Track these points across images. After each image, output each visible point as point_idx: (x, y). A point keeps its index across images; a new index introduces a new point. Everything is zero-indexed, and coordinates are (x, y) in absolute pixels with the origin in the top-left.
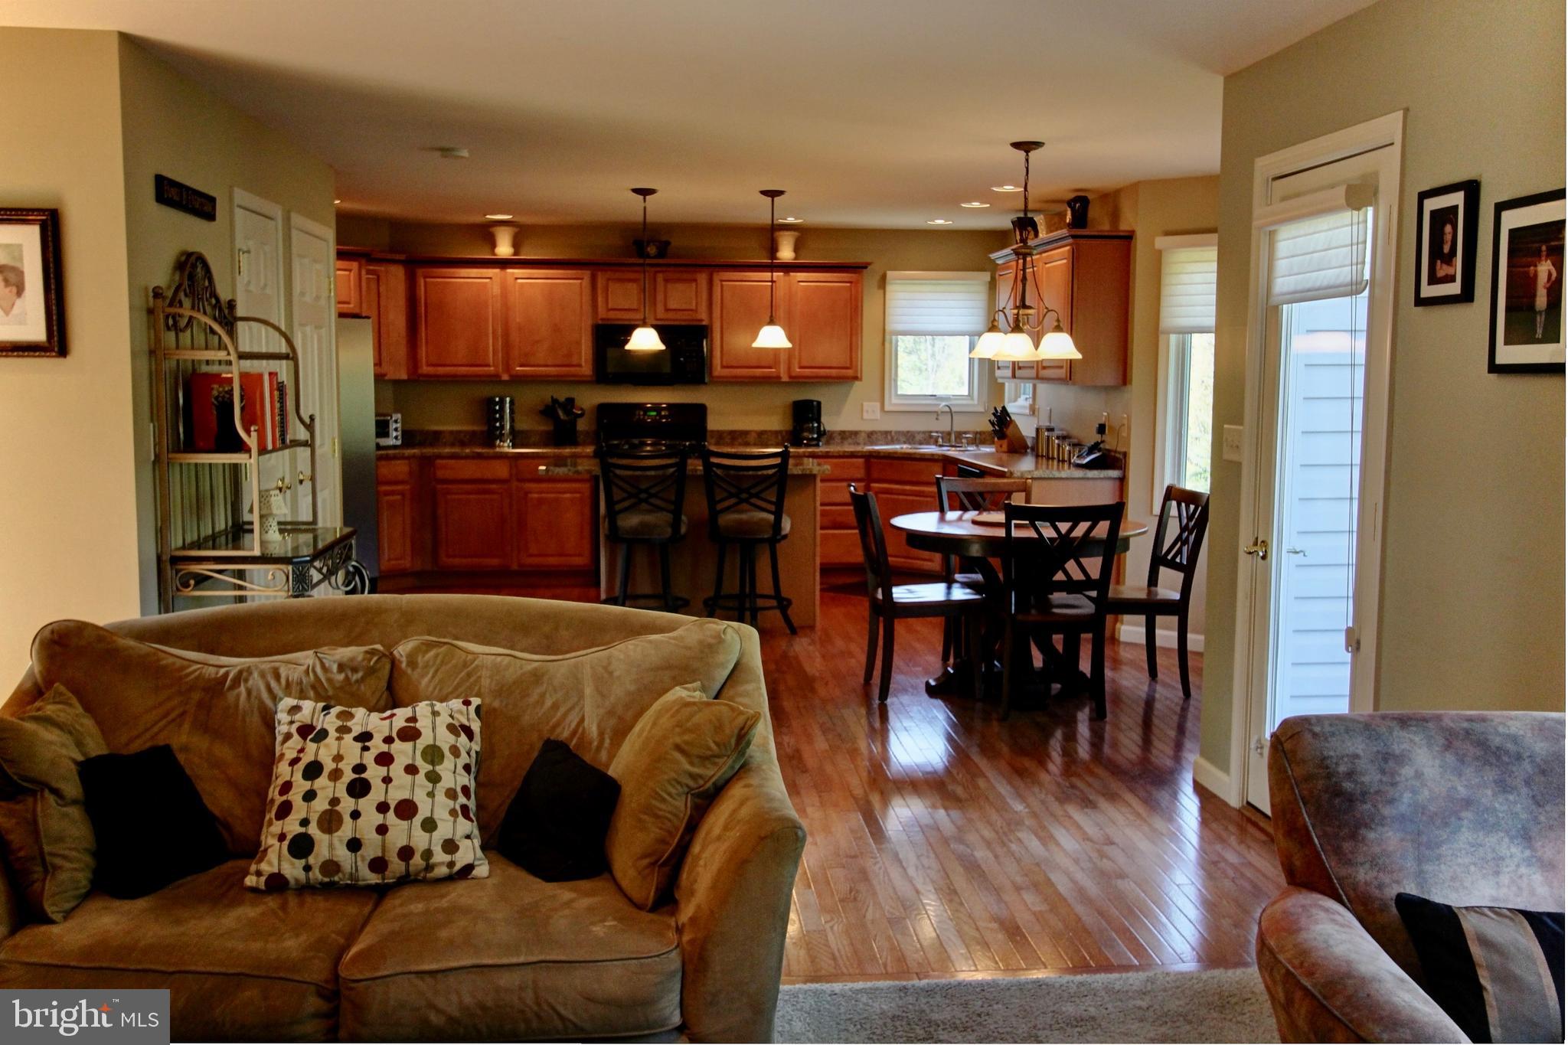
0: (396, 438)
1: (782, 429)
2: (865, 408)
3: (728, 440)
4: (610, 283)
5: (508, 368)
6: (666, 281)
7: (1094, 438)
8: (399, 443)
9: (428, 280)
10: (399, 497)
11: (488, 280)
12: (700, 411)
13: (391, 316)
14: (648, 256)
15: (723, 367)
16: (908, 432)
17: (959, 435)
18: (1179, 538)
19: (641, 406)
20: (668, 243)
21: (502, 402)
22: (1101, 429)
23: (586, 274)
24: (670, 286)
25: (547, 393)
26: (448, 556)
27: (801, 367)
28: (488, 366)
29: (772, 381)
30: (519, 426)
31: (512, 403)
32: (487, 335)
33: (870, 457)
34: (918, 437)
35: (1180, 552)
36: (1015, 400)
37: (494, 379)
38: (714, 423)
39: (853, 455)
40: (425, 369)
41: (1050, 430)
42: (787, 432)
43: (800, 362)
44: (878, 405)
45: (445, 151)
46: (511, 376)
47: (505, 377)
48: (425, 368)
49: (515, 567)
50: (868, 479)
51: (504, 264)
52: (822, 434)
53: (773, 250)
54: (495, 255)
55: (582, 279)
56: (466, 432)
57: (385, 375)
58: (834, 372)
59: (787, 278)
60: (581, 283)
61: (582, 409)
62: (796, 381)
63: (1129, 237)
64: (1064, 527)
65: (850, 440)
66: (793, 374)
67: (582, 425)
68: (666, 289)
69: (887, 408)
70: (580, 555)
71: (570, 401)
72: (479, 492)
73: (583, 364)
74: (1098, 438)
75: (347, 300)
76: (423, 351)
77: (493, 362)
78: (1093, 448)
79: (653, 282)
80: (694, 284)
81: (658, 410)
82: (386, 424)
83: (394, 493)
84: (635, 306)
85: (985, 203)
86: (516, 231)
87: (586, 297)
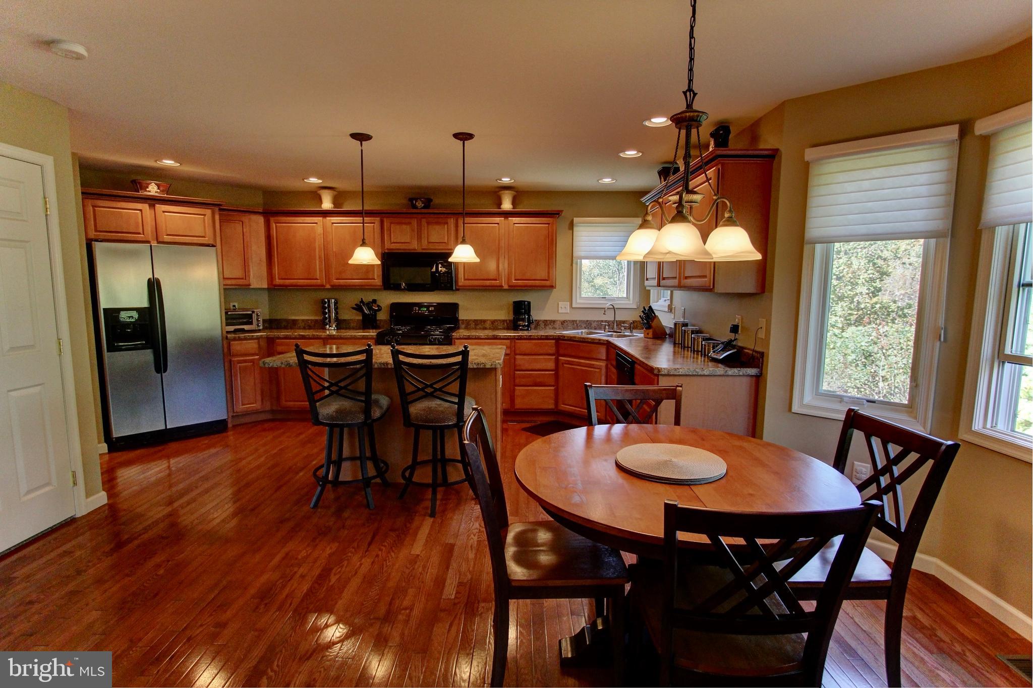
0: (257, 325)
1: (506, 318)
2: (560, 306)
3: (473, 325)
4: (392, 225)
5: (329, 281)
6: (428, 223)
7: (727, 336)
8: (261, 328)
9: (277, 225)
10: (250, 364)
11: (314, 224)
12: (454, 307)
13: (254, 248)
14: (418, 208)
15: (465, 280)
16: (587, 321)
17: (620, 323)
19: (420, 305)
20: (431, 200)
21: (328, 302)
22: (735, 329)
23: (377, 220)
24: (430, 227)
25: (357, 297)
26: (286, 401)
27: (515, 280)
28: (317, 279)
29: (498, 288)
30: (341, 317)
31: (336, 303)
32: (315, 259)
33: (559, 340)
34: (594, 325)
36: (657, 301)
37: (321, 288)
38: (463, 315)
39: (547, 338)
40: (278, 281)
41: (686, 325)
42: (510, 320)
43: (515, 276)
44: (568, 303)
46: (332, 286)
47: (328, 286)
48: (277, 280)
50: (558, 354)
51: (327, 214)
52: (530, 322)
54: (321, 208)
55: (374, 223)
56: (312, 320)
57: (249, 285)
58: (537, 283)
59: (506, 221)
60: (374, 226)
61: (378, 306)
62: (513, 288)
65: (550, 326)
66: (511, 284)
67: (380, 316)
68: (428, 229)
69: (574, 306)
71: (372, 302)
73: (376, 278)
74: (732, 336)
75: (203, 235)
76: (276, 270)
77: (320, 278)
78: (728, 345)
79: (420, 225)
80: (446, 226)
81: (428, 307)
82: (250, 316)
83: (245, 361)
84: (408, 241)
85: (639, 151)
86: (335, 193)
87: (377, 235)
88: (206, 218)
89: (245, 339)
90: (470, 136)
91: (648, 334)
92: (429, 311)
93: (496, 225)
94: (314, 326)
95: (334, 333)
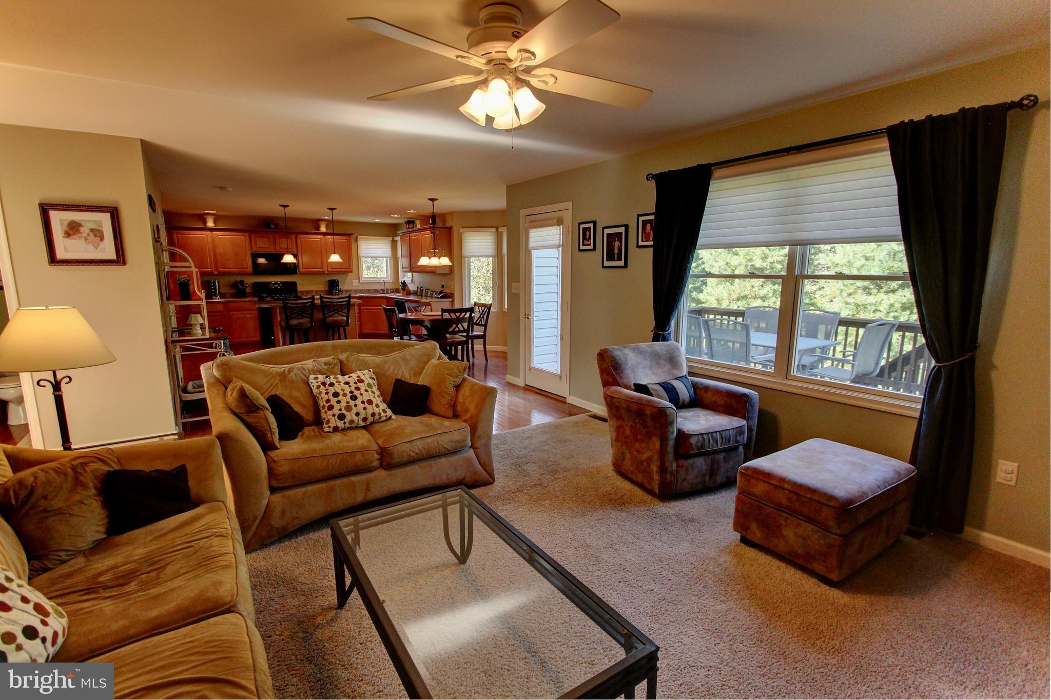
1: (325, 289)
2: (353, 282)
3: (305, 293)
4: (257, 238)
6: (279, 237)
7: (440, 289)
9: (179, 235)
11: (205, 236)
12: (294, 284)
14: (271, 228)
15: (303, 268)
16: (370, 289)
17: (388, 290)
18: (480, 317)
19: (270, 283)
20: (278, 224)
21: (214, 283)
22: (443, 286)
23: (247, 234)
24: (281, 240)
25: (232, 279)
28: (208, 268)
29: (321, 273)
30: (221, 291)
31: (218, 282)
32: (207, 256)
34: (372, 291)
35: (481, 320)
36: (403, 278)
37: (211, 274)
38: (300, 288)
41: (422, 287)
42: (326, 291)
44: (357, 281)
45: (222, 188)
46: (218, 272)
47: (216, 273)
51: (211, 230)
52: (340, 291)
53: (318, 228)
54: (207, 226)
55: (244, 236)
58: (343, 270)
59: (325, 238)
60: (245, 238)
61: (247, 284)
62: (330, 273)
63: (450, 228)
64: (458, 314)
65: (352, 292)
66: (329, 271)
67: (248, 290)
68: (279, 240)
69: (360, 282)
71: (242, 281)
73: (248, 267)
74: (442, 289)
77: (210, 267)
78: (441, 292)
79: (275, 238)
80: (290, 239)
81: (279, 284)
84: (268, 247)
86: (215, 217)
87: (248, 243)
90: (335, 209)
91: (404, 293)
92: (281, 287)
93: (319, 239)
95: (218, 300)
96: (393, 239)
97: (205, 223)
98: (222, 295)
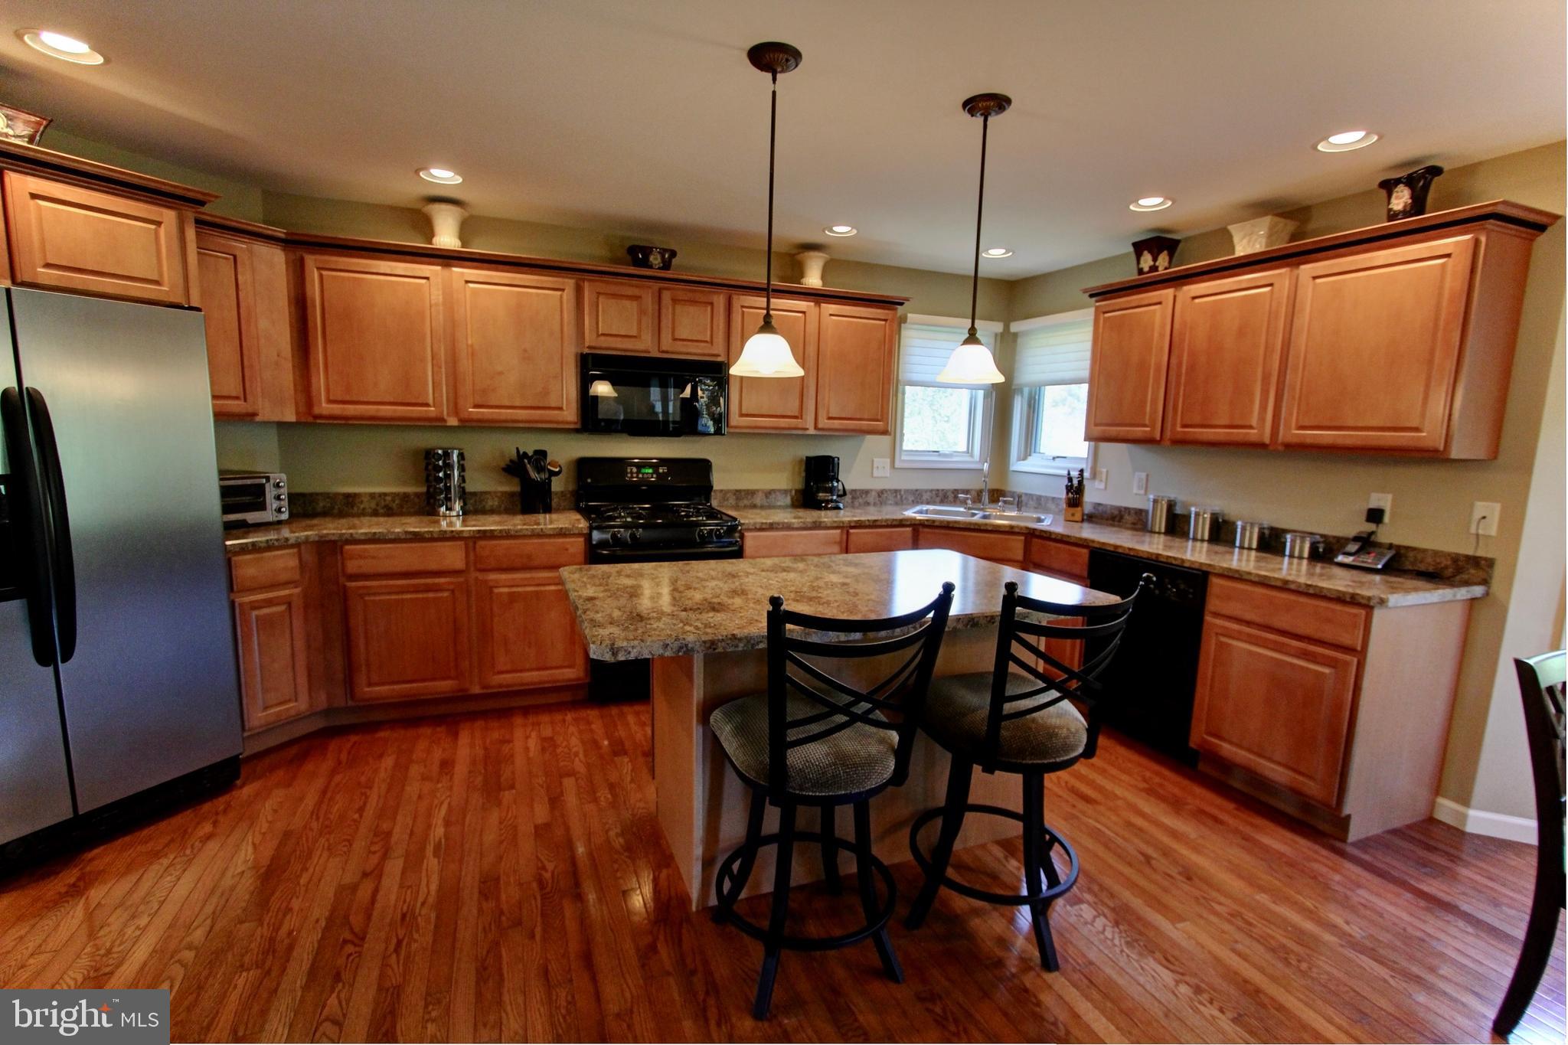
0: (279, 510)
1: (791, 487)
2: (875, 465)
3: (732, 500)
4: (601, 299)
5: (456, 410)
6: (675, 301)
8: (285, 516)
9: (324, 273)
10: (283, 608)
11: (424, 281)
12: (704, 467)
13: (263, 324)
14: (651, 267)
15: (739, 415)
16: (917, 490)
19: (621, 463)
20: (673, 254)
21: (447, 455)
23: (569, 283)
24: (679, 308)
25: (510, 444)
26: (370, 685)
27: (830, 418)
28: (427, 405)
29: (794, 433)
30: (470, 487)
31: (461, 456)
32: (423, 360)
33: (920, 527)
34: (926, 496)
37: (436, 424)
38: (720, 481)
39: (902, 524)
40: (324, 407)
42: (796, 491)
43: (828, 412)
44: (889, 461)
46: (460, 420)
47: (453, 421)
48: (324, 405)
49: (476, 690)
51: (447, 258)
54: (431, 243)
55: (563, 290)
56: (395, 495)
57: (254, 415)
58: (864, 424)
59: (818, 309)
60: (561, 296)
61: (557, 465)
62: (823, 434)
65: (861, 500)
66: (820, 426)
67: (557, 485)
68: (674, 309)
69: (897, 465)
70: (569, 667)
71: (542, 454)
72: (416, 589)
73: (564, 408)
74: (1369, 528)
75: (155, 277)
76: (320, 382)
77: (434, 399)
78: (1364, 543)
79: (657, 301)
80: (709, 308)
81: (655, 467)
82: (260, 490)
83: (270, 603)
84: (634, 332)
85: (1167, 198)
86: (466, 214)
87: (569, 316)
88: (162, 230)
89: (269, 547)
91: (1073, 515)
92: (659, 476)
93: (800, 315)
94: (401, 506)
95: (458, 525)
96: (1007, 327)
97: (426, 228)
98: (473, 505)
